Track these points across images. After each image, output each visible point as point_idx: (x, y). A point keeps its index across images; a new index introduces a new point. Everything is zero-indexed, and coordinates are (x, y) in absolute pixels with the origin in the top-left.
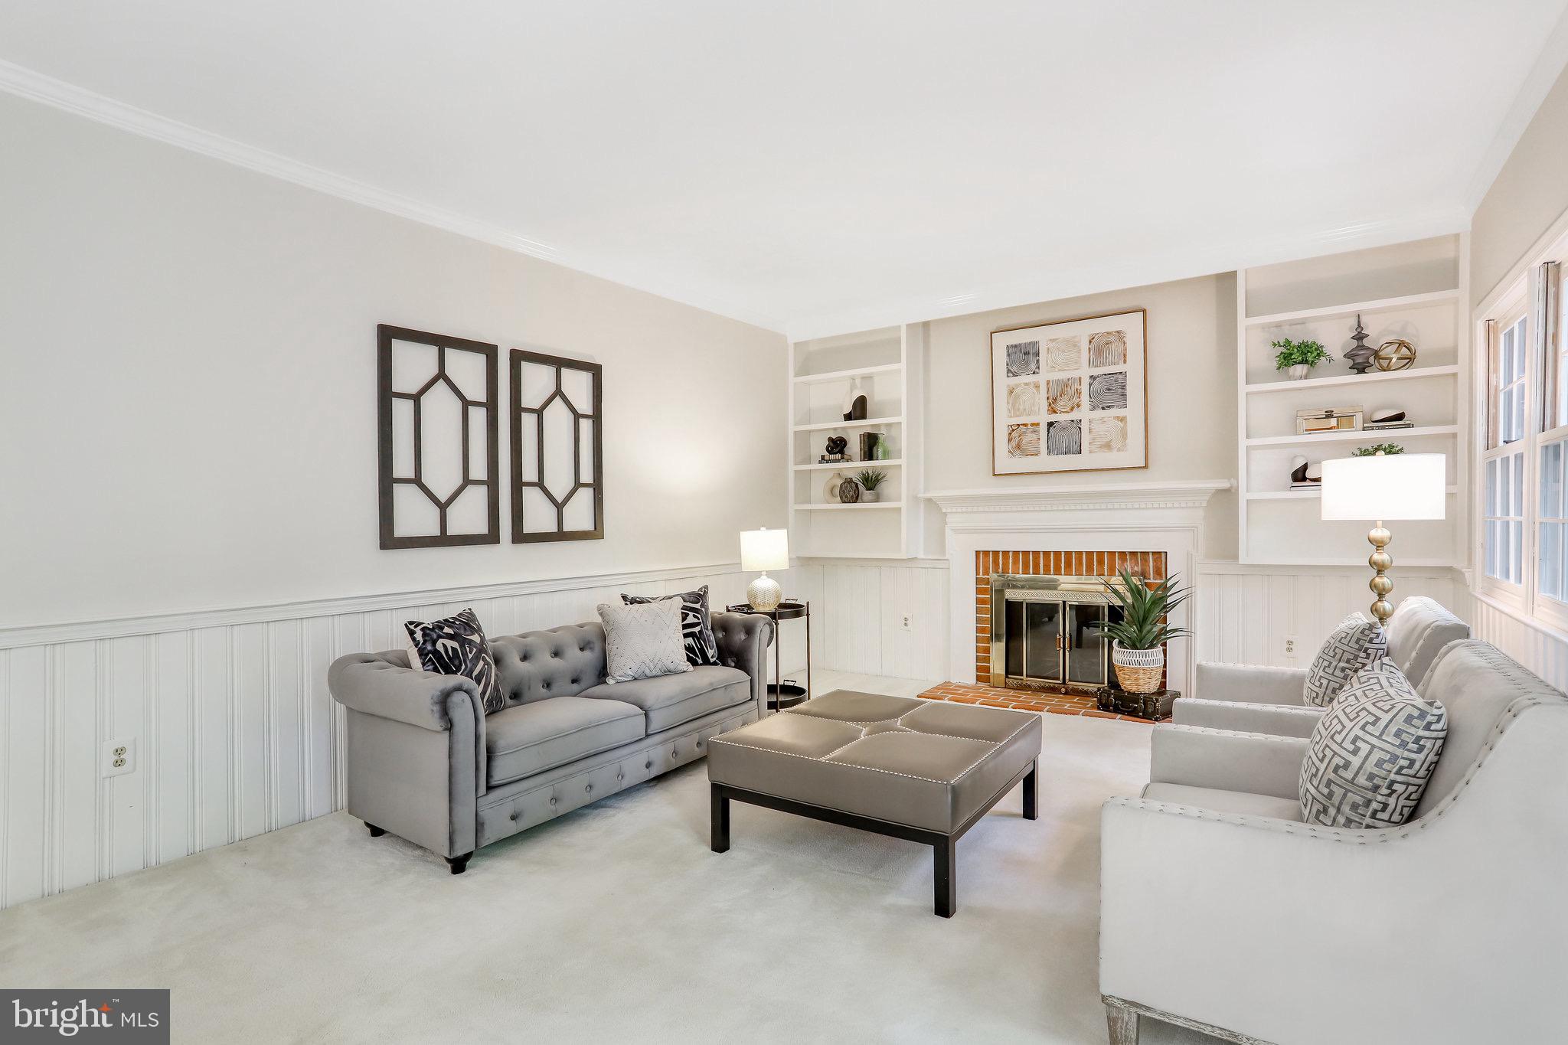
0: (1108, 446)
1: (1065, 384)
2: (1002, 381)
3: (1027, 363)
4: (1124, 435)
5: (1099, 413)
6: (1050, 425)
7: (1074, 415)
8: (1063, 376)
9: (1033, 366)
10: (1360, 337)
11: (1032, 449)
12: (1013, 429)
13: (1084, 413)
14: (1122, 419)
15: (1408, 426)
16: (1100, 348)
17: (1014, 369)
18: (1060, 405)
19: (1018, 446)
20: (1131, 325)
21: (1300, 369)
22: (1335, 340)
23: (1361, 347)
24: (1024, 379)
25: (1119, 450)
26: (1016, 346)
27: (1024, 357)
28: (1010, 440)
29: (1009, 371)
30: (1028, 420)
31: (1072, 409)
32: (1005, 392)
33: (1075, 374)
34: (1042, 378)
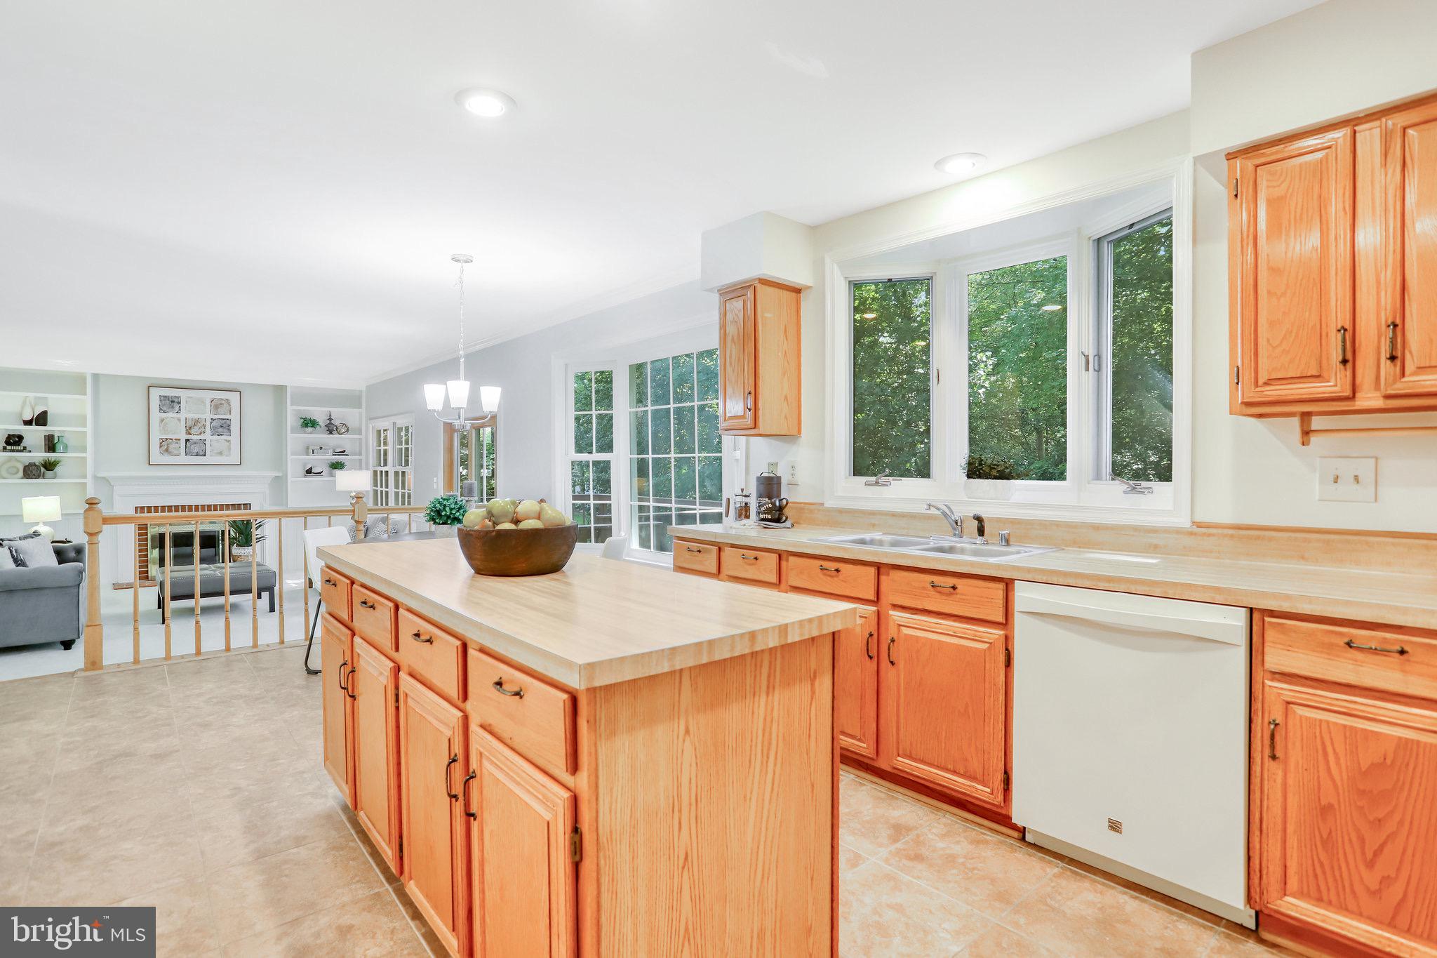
0: (221, 453)
1: (197, 422)
2: (156, 415)
3: (173, 407)
4: (230, 449)
5: (216, 437)
6: (187, 440)
7: (202, 437)
8: (196, 416)
9: (177, 409)
10: (330, 419)
11: (176, 452)
12: (162, 441)
13: (208, 436)
14: (229, 441)
15: (347, 455)
16: (216, 406)
17: (164, 408)
18: (193, 431)
19: (167, 450)
20: (234, 397)
21: (310, 429)
22: (322, 420)
23: (331, 424)
24: (170, 415)
25: (227, 456)
26: (166, 397)
27: (171, 403)
28: (160, 447)
29: (161, 409)
30: (174, 437)
31: (201, 434)
32: (157, 421)
33: (203, 417)
34: (183, 415)
